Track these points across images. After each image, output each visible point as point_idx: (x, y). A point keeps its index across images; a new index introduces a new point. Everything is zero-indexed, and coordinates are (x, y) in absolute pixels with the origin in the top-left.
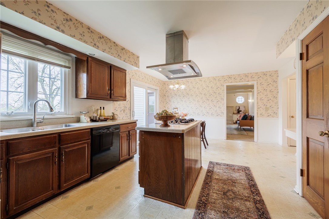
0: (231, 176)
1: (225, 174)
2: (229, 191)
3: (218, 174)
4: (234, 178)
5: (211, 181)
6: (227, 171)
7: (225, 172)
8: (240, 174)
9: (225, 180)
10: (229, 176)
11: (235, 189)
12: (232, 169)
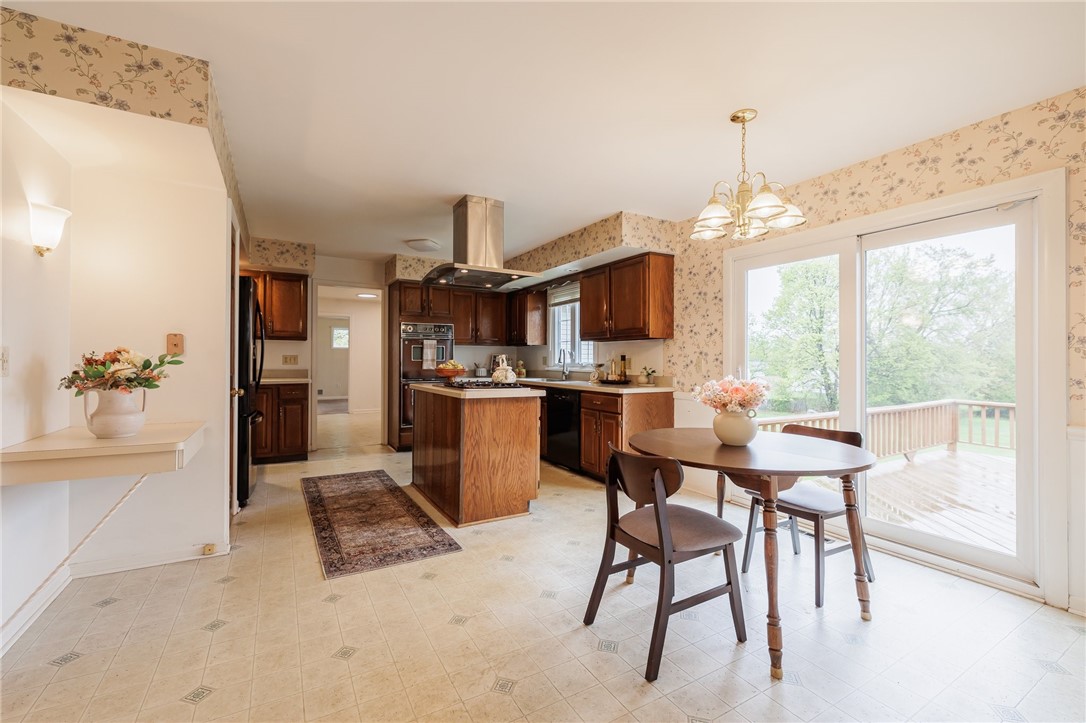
0: (374, 531)
1: (391, 531)
2: (369, 510)
3: (406, 527)
4: (366, 529)
5: (408, 511)
6: (391, 538)
7: (393, 534)
8: (353, 544)
9: (383, 519)
10: (379, 531)
11: (359, 515)
12: (381, 548)
